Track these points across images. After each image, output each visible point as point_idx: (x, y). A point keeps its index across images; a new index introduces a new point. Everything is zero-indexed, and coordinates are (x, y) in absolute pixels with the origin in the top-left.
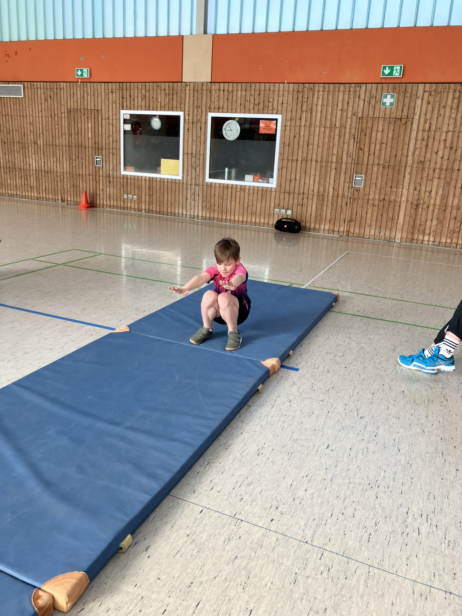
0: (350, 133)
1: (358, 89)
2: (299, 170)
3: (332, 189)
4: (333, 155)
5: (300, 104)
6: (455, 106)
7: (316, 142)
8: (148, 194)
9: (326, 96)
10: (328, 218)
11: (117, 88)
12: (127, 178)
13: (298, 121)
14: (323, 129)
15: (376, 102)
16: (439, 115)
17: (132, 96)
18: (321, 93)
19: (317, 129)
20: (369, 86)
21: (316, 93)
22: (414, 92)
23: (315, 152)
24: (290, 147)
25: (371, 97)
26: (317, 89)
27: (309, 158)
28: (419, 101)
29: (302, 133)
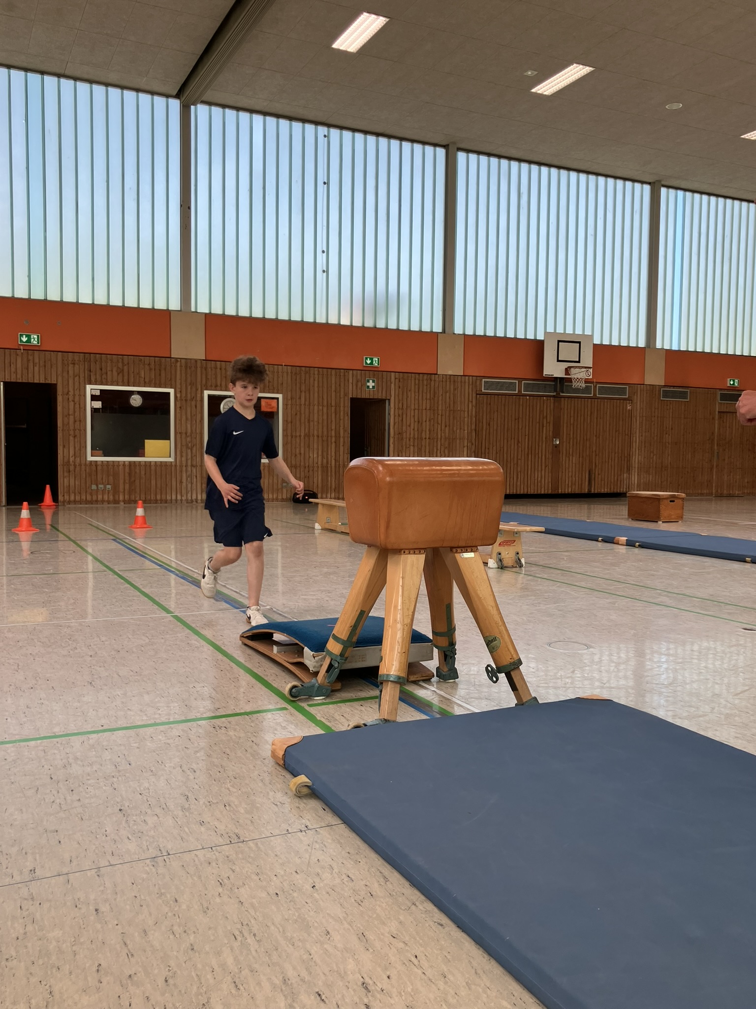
0: (344, 410)
1: (346, 374)
2: (302, 444)
3: (334, 461)
4: (332, 430)
5: (298, 385)
6: (417, 390)
7: (316, 419)
8: (127, 481)
9: (321, 379)
10: (333, 487)
11: (81, 360)
12: (96, 465)
13: (298, 400)
14: (321, 408)
15: (362, 386)
16: (407, 397)
17: (103, 369)
18: (316, 376)
19: (316, 407)
20: (355, 372)
21: (312, 375)
22: (389, 378)
23: (316, 428)
24: (292, 424)
25: (357, 381)
26: (312, 372)
27: (311, 434)
28: (393, 385)
29: (303, 411)
